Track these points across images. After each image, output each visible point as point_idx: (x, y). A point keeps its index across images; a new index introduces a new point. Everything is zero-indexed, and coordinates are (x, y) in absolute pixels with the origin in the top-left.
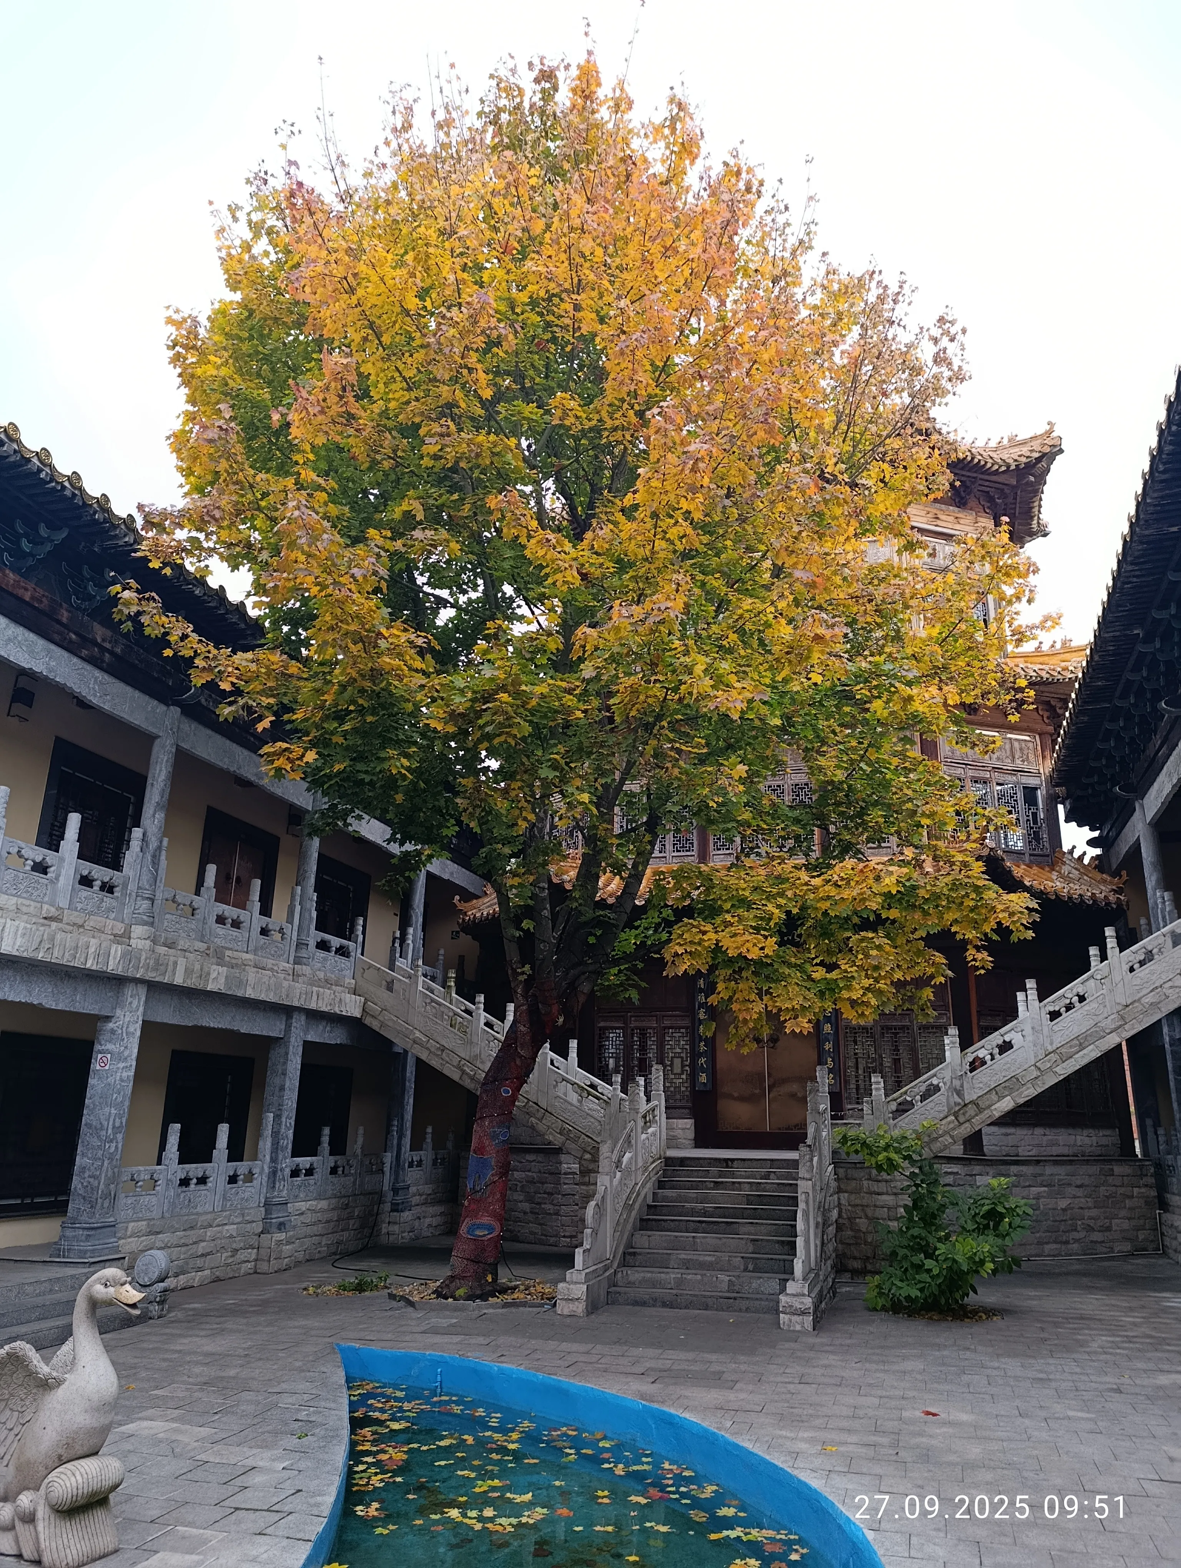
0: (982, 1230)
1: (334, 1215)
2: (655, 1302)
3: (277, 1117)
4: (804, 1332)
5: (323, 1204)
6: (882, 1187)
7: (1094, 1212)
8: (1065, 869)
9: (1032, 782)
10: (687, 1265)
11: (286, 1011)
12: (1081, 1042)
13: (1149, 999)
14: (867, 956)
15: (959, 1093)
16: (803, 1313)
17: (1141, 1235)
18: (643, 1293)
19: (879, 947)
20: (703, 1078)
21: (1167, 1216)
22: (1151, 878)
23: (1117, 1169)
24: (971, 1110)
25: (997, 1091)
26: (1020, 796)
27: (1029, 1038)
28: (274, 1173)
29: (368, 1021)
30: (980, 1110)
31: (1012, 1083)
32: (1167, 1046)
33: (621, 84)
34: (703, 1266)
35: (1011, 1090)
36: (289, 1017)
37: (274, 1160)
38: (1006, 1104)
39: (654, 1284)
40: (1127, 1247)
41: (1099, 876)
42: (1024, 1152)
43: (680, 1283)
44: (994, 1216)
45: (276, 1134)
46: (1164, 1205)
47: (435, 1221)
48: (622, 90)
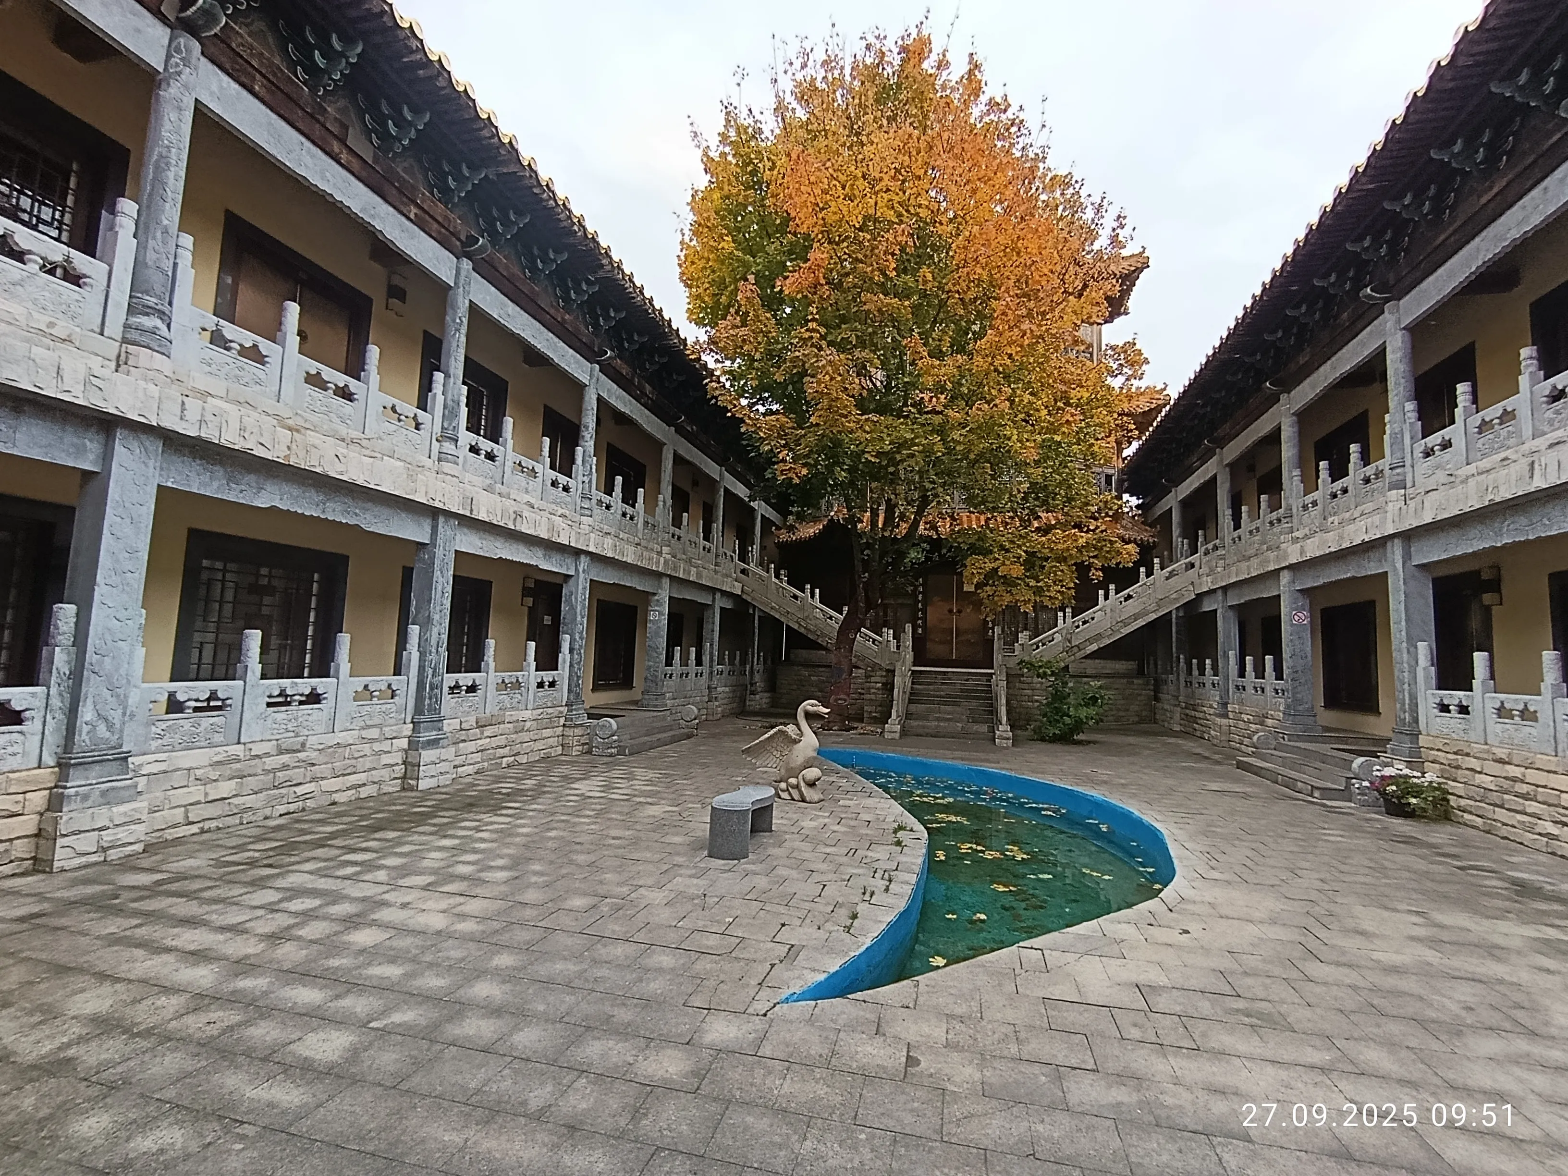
0: (1087, 705)
1: (731, 695)
2: (927, 735)
3: (711, 645)
4: (1007, 748)
5: (727, 689)
6: (1026, 686)
7: (1122, 702)
8: (1124, 522)
9: (1110, 471)
10: (938, 719)
11: (713, 590)
12: (1136, 617)
13: (1174, 596)
14: (1056, 575)
15: (1070, 642)
16: (1008, 739)
17: (1144, 713)
18: (920, 731)
19: (1062, 571)
20: (920, 631)
21: (1159, 705)
22: (1176, 531)
23: (1135, 681)
24: (1075, 650)
25: (1090, 641)
26: (1103, 480)
27: (1109, 615)
28: (711, 673)
29: (744, 597)
30: (1080, 650)
31: (1099, 637)
32: (1174, 620)
33: (945, 51)
34: (949, 720)
35: (1096, 641)
36: (714, 594)
37: (711, 666)
38: (1094, 647)
39: (924, 727)
40: (1136, 719)
41: (1143, 527)
42: (1089, 672)
43: (937, 727)
44: (1094, 699)
45: (711, 654)
46: (1157, 699)
47: (767, 701)
48: (944, 56)
